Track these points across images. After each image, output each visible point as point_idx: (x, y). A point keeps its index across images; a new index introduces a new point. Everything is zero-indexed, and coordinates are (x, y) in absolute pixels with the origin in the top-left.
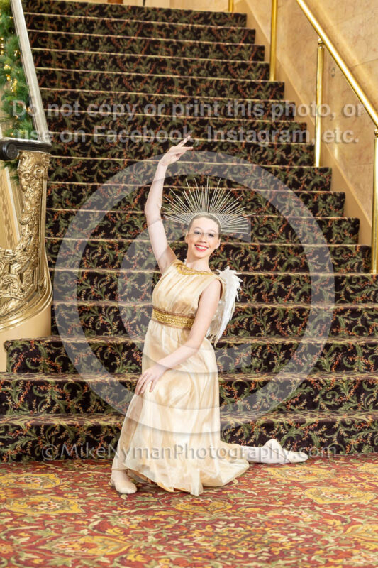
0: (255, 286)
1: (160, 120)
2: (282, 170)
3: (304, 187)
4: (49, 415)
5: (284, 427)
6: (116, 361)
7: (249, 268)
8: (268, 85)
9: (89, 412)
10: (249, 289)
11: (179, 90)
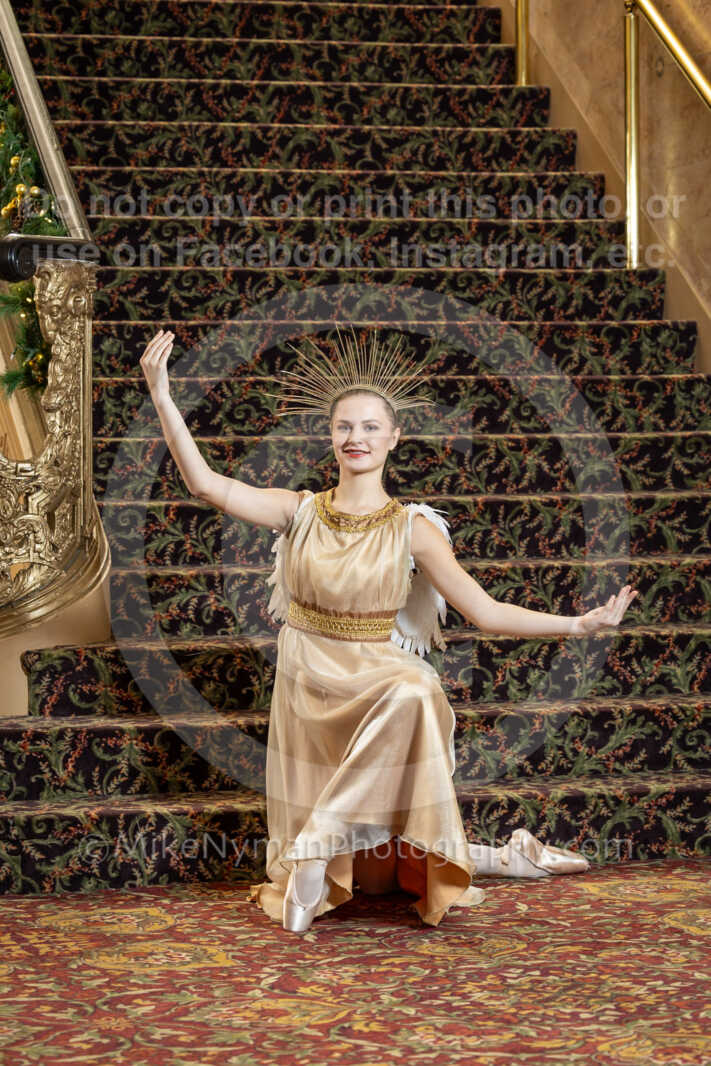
0: (524, 524)
1: (292, 179)
2: (559, 279)
3: (607, 313)
4: (127, 797)
5: (606, 804)
6: (252, 685)
7: (506, 486)
8: (514, 93)
9: (206, 790)
10: (511, 530)
11: (324, 113)
